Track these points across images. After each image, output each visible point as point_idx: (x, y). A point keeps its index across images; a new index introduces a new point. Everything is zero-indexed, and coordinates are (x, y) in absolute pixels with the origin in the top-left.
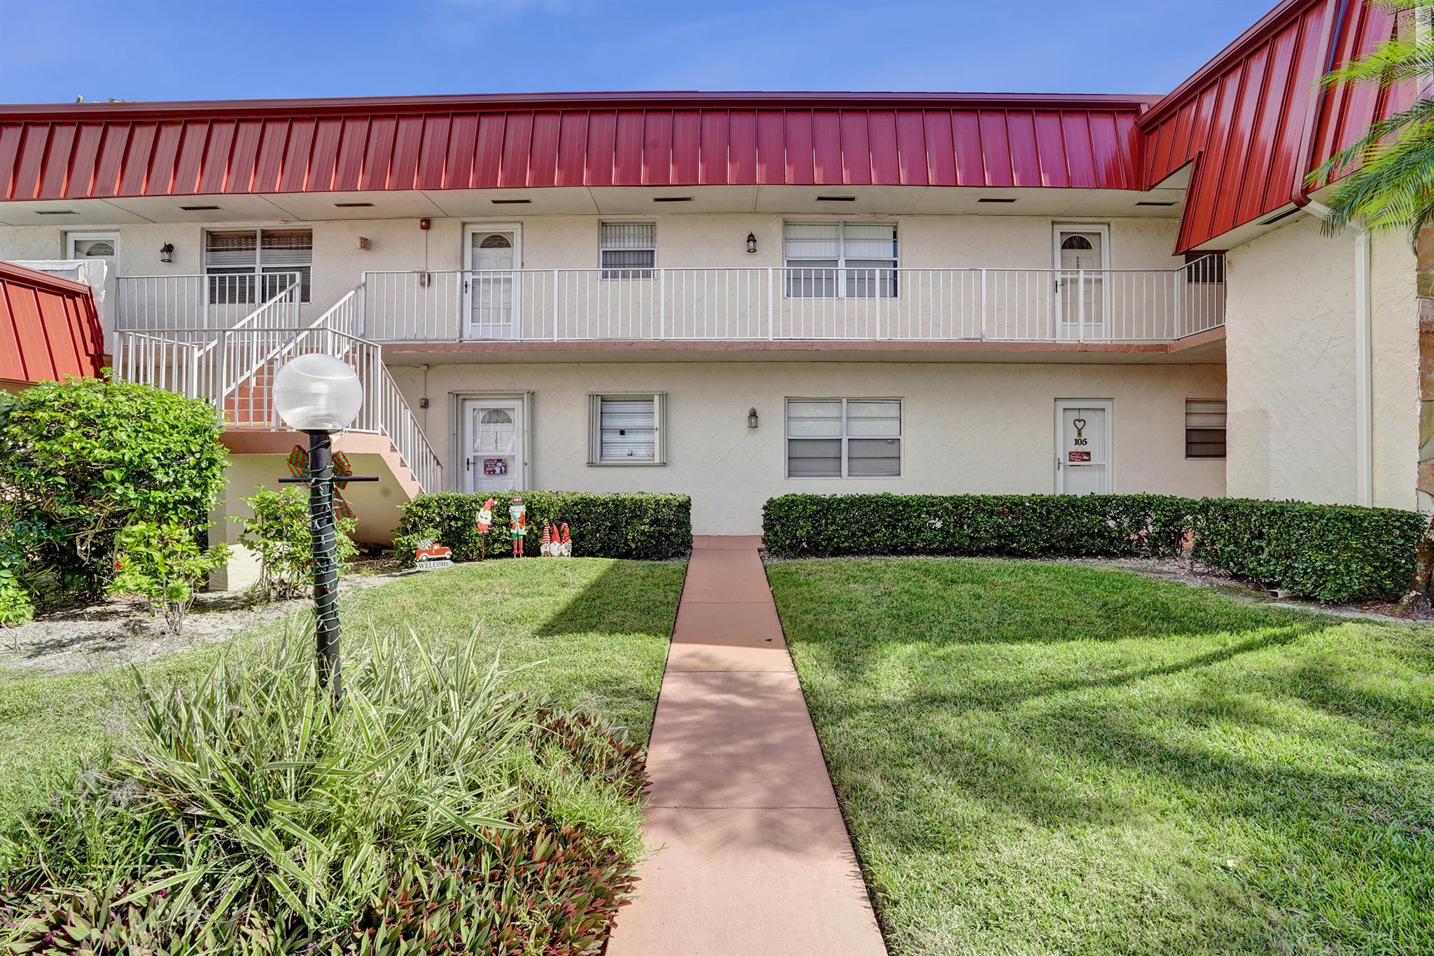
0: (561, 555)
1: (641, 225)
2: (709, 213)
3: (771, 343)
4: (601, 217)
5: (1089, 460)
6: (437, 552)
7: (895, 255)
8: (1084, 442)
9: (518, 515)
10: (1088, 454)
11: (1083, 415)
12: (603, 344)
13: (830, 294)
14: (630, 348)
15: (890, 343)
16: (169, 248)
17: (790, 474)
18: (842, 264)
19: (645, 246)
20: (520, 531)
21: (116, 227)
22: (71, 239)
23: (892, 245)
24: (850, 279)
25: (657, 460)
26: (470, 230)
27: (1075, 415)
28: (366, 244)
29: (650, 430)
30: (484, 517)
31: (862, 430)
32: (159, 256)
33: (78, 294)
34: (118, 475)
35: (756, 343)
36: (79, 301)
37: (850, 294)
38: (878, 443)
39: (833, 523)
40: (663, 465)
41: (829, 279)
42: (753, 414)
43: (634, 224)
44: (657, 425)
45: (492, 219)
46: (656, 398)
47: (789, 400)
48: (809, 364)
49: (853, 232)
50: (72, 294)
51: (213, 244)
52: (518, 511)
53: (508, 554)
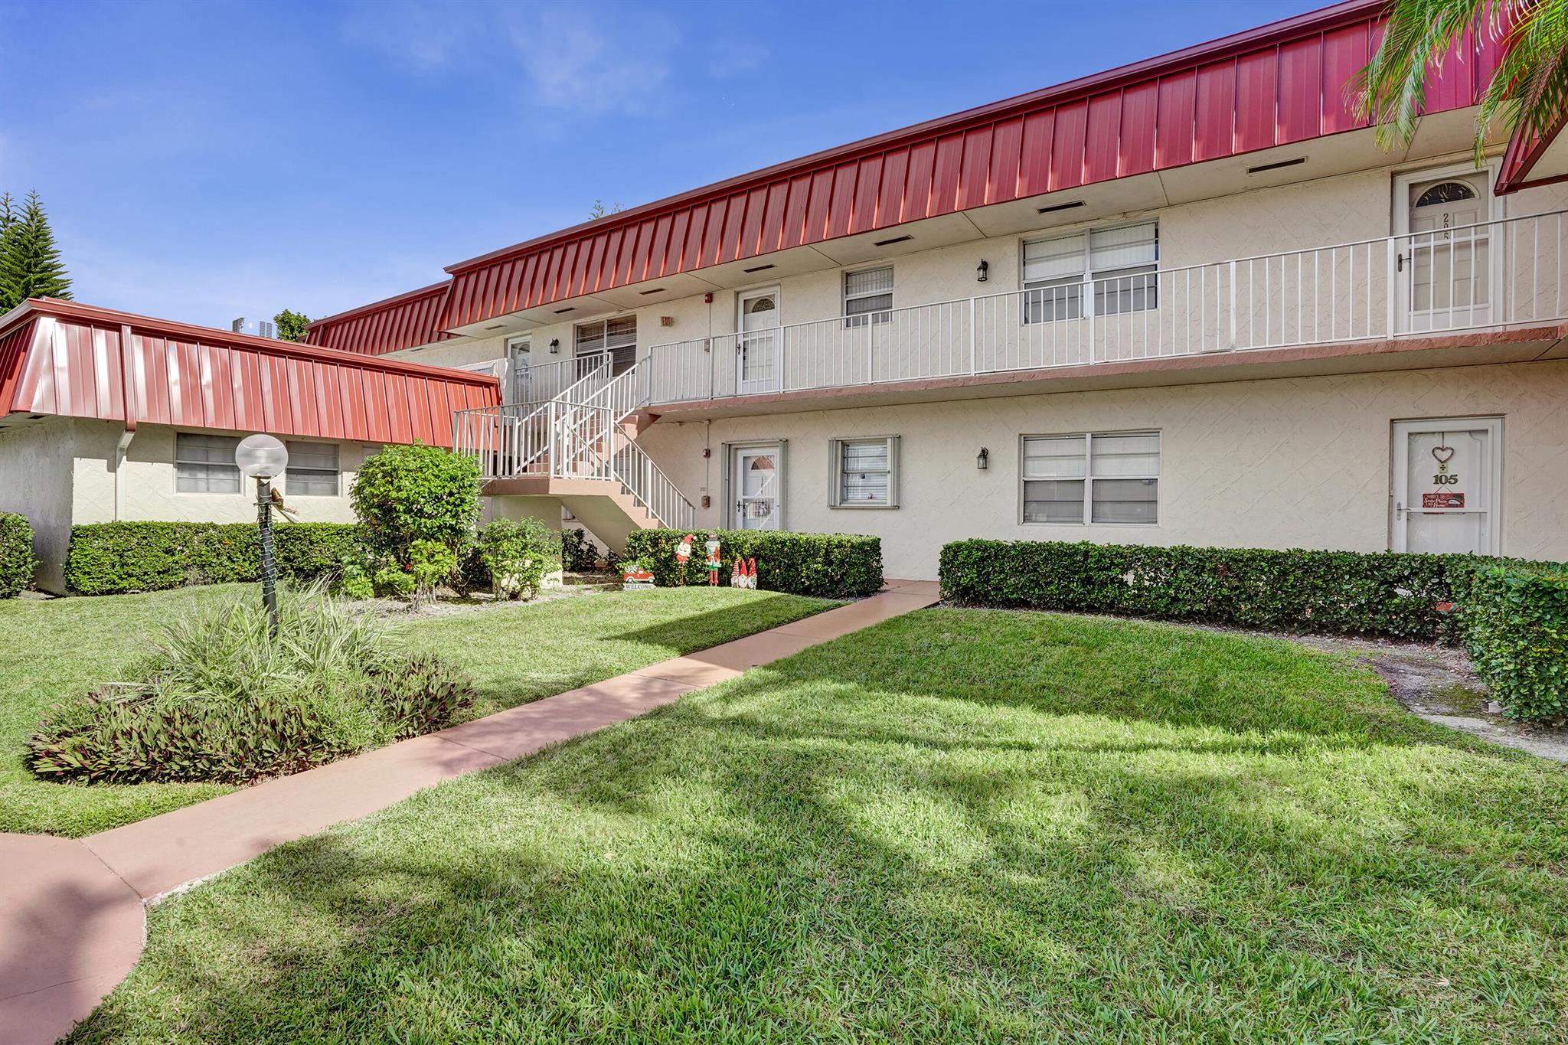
0: (748, 587)
1: (882, 269)
2: (942, 247)
3: (970, 379)
4: (844, 268)
5: (1462, 505)
6: (642, 576)
7: (1157, 259)
8: (1454, 479)
9: (713, 549)
10: (1460, 497)
11: (1449, 441)
12: (816, 392)
13: (1074, 314)
14: (839, 394)
15: (1106, 366)
16: (555, 343)
17: (1026, 519)
18: (1087, 277)
19: (885, 291)
20: (715, 564)
21: (529, 331)
22: (511, 342)
23: (1153, 246)
24: (1098, 295)
25: (889, 504)
26: (743, 297)
27: (1437, 441)
28: (667, 321)
29: (885, 473)
30: (684, 550)
31: (1109, 469)
32: (548, 348)
33: (492, 385)
34: (402, 508)
35: (955, 380)
36: (493, 389)
37: (1098, 312)
38: (1133, 484)
39: (1002, 571)
40: (897, 508)
41: (1073, 298)
42: (984, 454)
43: (875, 270)
44: (889, 468)
45: (757, 285)
46: (889, 440)
47: (1025, 439)
48: (1045, 396)
49: (1103, 239)
50: (488, 385)
51: (583, 334)
52: (713, 546)
53: (707, 584)
